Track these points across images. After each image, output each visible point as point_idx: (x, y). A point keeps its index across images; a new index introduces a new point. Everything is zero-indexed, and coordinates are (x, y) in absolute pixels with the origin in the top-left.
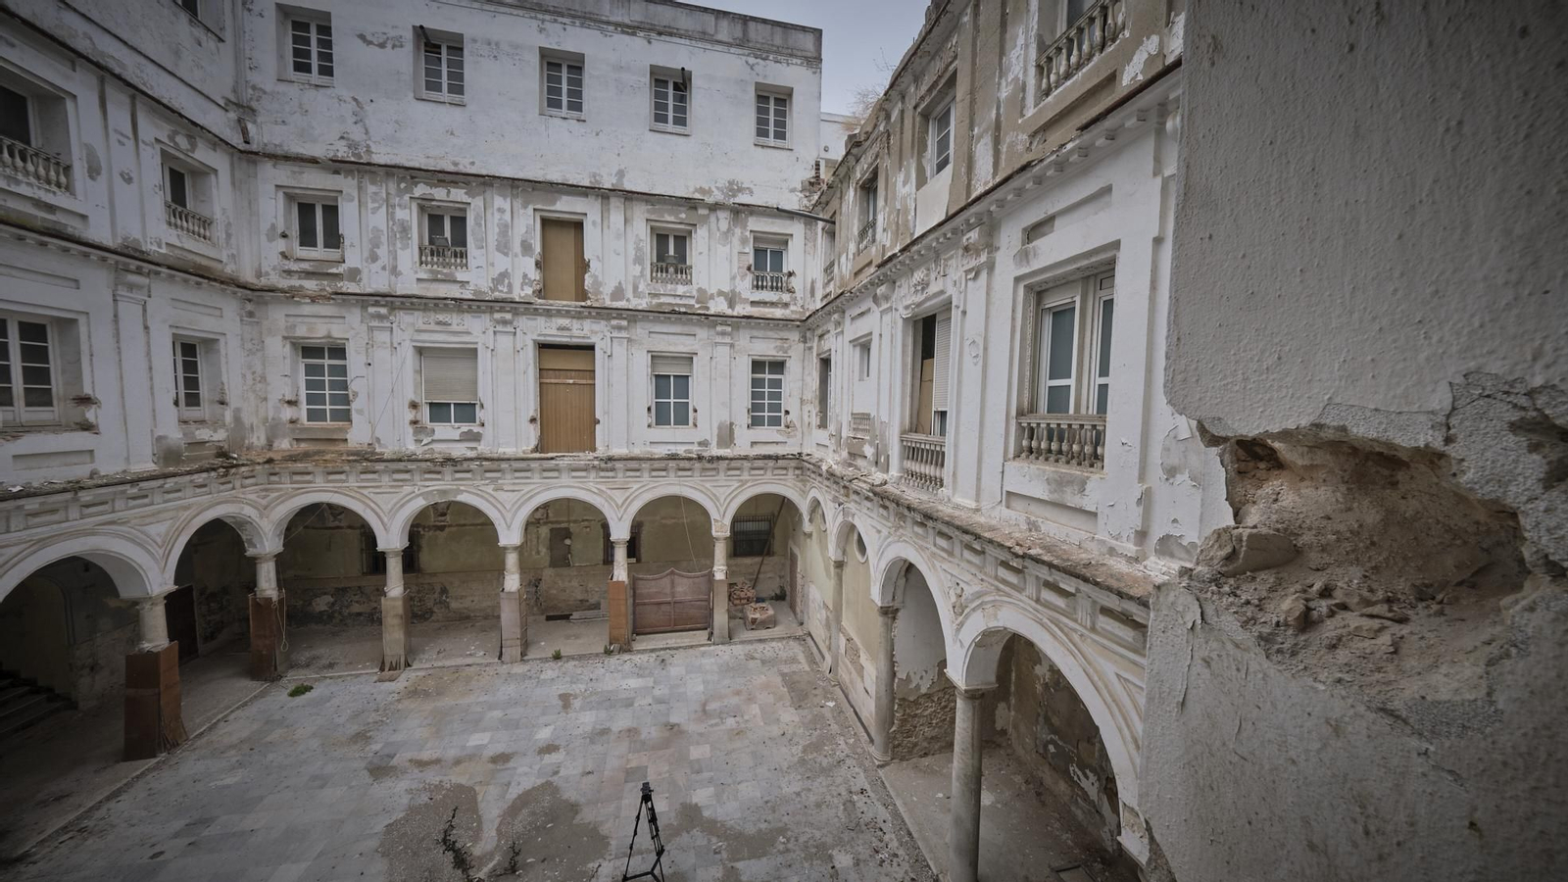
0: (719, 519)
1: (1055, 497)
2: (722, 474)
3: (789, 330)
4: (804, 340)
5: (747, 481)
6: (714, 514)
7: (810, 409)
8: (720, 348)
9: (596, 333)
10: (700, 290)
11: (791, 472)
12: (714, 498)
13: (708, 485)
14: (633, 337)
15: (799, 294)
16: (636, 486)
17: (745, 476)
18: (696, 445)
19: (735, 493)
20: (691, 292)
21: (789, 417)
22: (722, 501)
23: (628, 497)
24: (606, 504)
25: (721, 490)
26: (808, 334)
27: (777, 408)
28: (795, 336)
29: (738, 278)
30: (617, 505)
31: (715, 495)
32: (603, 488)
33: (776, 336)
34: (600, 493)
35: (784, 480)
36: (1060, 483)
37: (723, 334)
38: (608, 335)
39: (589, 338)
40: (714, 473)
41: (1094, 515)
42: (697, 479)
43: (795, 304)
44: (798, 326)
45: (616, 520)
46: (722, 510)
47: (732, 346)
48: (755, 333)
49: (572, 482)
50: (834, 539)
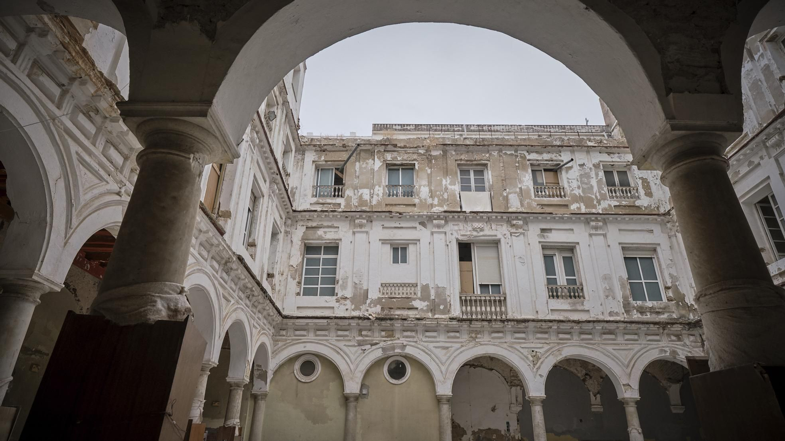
1: (573, 308)
36: (574, 304)
41: (588, 311)
50: (359, 376)
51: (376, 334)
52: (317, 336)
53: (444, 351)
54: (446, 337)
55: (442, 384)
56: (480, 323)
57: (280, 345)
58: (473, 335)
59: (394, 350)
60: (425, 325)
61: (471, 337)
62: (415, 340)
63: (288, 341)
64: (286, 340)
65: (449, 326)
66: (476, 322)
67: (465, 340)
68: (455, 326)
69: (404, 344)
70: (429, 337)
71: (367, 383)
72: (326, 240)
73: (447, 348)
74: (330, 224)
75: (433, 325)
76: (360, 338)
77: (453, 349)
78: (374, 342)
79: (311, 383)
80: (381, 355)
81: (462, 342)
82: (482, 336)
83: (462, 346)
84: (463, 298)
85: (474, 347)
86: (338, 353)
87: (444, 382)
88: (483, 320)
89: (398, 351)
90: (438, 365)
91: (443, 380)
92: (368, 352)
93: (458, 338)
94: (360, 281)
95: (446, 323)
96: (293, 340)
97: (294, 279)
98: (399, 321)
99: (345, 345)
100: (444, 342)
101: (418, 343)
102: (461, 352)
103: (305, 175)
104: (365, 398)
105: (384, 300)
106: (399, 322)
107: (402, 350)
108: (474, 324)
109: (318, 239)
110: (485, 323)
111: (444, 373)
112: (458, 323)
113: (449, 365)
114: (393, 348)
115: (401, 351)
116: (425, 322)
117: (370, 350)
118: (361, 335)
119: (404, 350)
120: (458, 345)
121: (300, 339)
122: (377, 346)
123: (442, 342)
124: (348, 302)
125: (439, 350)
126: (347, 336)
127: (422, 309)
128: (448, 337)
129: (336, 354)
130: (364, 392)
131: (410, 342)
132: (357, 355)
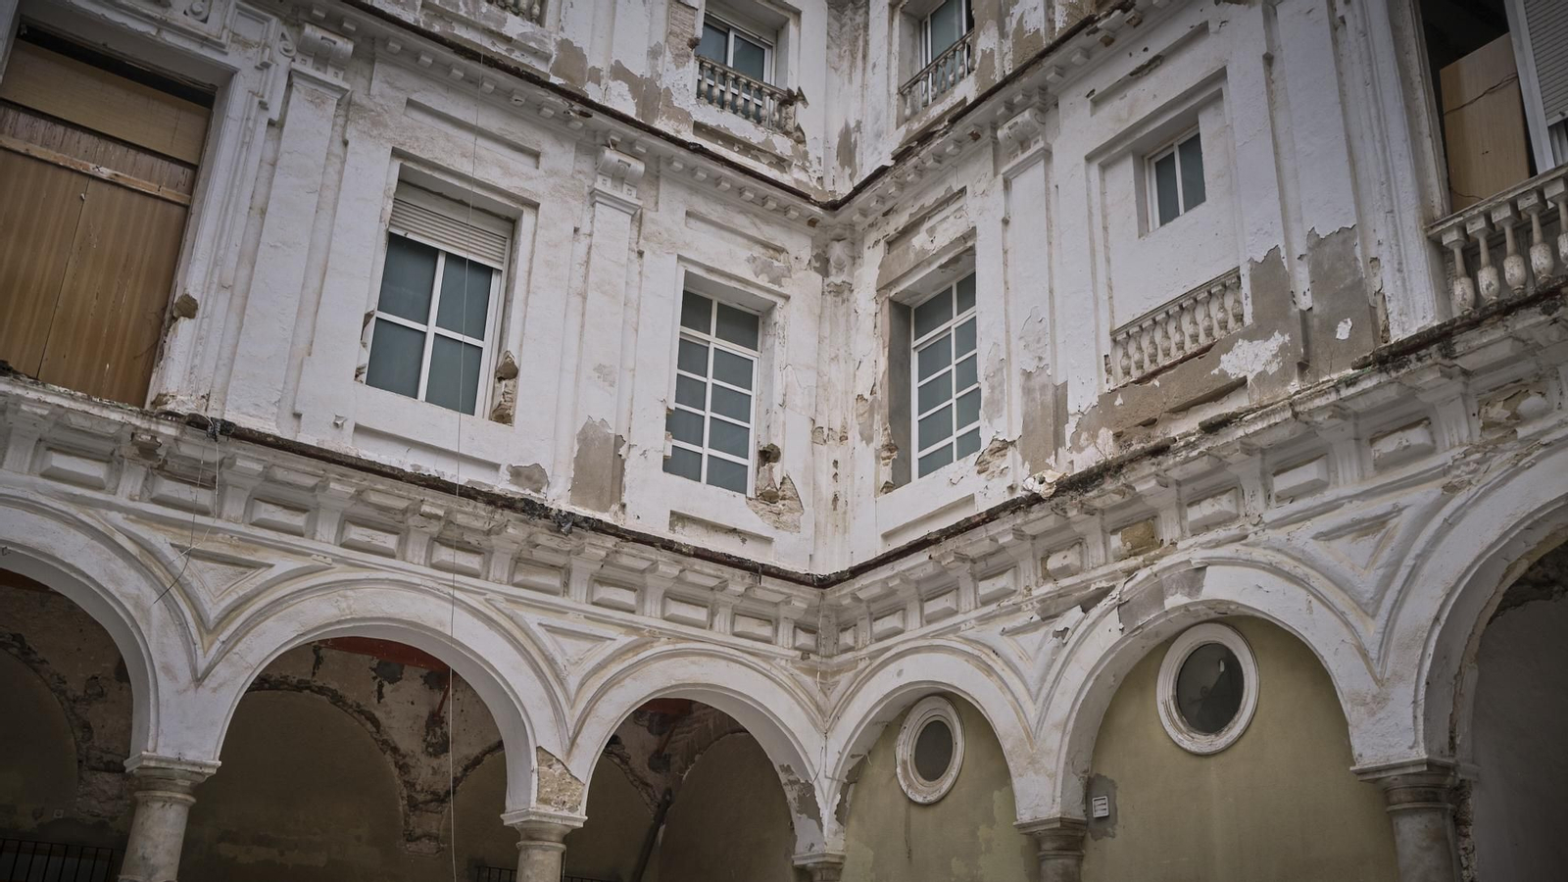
0: (557, 752)
2: (578, 592)
3: (788, 226)
4: (823, 264)
5: (654, 636)
6: (544, 732)
7: (837, 456)
8: (603, 212)
9: (246, 44)
10: (565, 46)
11: (785, 633)
12: (547, 670)
13: (532, 619)
14: (359, 97)
15: (814, 149)
16: (284, 564)
17: (650, 617)
18: (505, 473)
19: (614, 669)
20: (540, 42)
21: (778, 470)
22: (573, 682)
23: (245, 600)
24: (157, 611)
25: (572, 647)
26: (838, 251)
27: (735, 439)
28: (800, 247)
29: (669, 56)
30: (200, 619)
31: (551, 662)
32: (160, 540)
33: (753, 232)
34: (145, 559)
35: (767, 658)
37: (619, 176)
38: (283, 63)
39: (219, 47)
40: (554, 581)
42: (497, 586)
43: (804, 169)
44: (812, 223)
45: (185, 676)
46: (572, 717)
47: (638, 219)
48: (701, 206)
49: (42, 491)
50: (1055, 744)
51: (1097, 553)
52: (930, 620)
53: (1368, 543)
54: (1370, 467)
55: (1372, 714)
56: (1499, 333)
57: (841, 688)
58: (1498, 412)
59: (1162, 604)
60: (1247, 447)
61: (1488, 426)
62: (1234, 530)
63: (862, 665)
64: (856, 661)
65: (1353, 406)
66: (1473, 334)
67: (1457, 452)
68: (1380, 398)
69: (1196, 563)
70: (1292, 496)
71: (1106, 771)
72: (938, 255)
73: (1380, 522)
74: (939, 193)
75: (1283, 434)
76: (1048, 588)
77: (1407, 516)
78: (1093, 587)
79: (943, 803)
80: (1118, 636)
81: (1446, 471)
82: (1556, 399)
83: (1451, 489)
84: (1451, 238)
85: (1516, 470)
86: (989, 670)
87: (1381, 701)
88: (1507, 309)
89: (1175, 600)
90: (1347, 624)
91: (1374, 688)
92: (1075, 637)
93: (1428, 451)
94: (1040, 359)
95: (1333, 397)
96: (873, 657)
97: (868, 440)
98: (1147, 467)
99: (1004, 632)
100: (1357, 496)
101: (1252, 538)
102: (1449, 524)
103: (874, 66)
104: (1106, 834)
105: (1119, 401)
106: (1147, 471)
107: (1189, 595)
108: (1472, 351)
109: (917, 267)
110: (1528, 321)
111: (1373, 655)
112: (1384, 378)
113: (1397, 605)
114: (1158, 595)
115: (1185, 600)
116: (1240, 433)
117: (1081, 630)
118: (1048, 576)
119: (1199, 590)
120: (1431, 491)
121: (888, 649)
122: (1106, 603)
123: (1351, 498)
124: (1013, 456)
125: (1340, 545)
126: (1008, 593)
127: (1261, 377)
128: (1381, 466)
129: (981, 676)
130: (1100, 810)
131: (1218, 544)
132: (1043, 659)
